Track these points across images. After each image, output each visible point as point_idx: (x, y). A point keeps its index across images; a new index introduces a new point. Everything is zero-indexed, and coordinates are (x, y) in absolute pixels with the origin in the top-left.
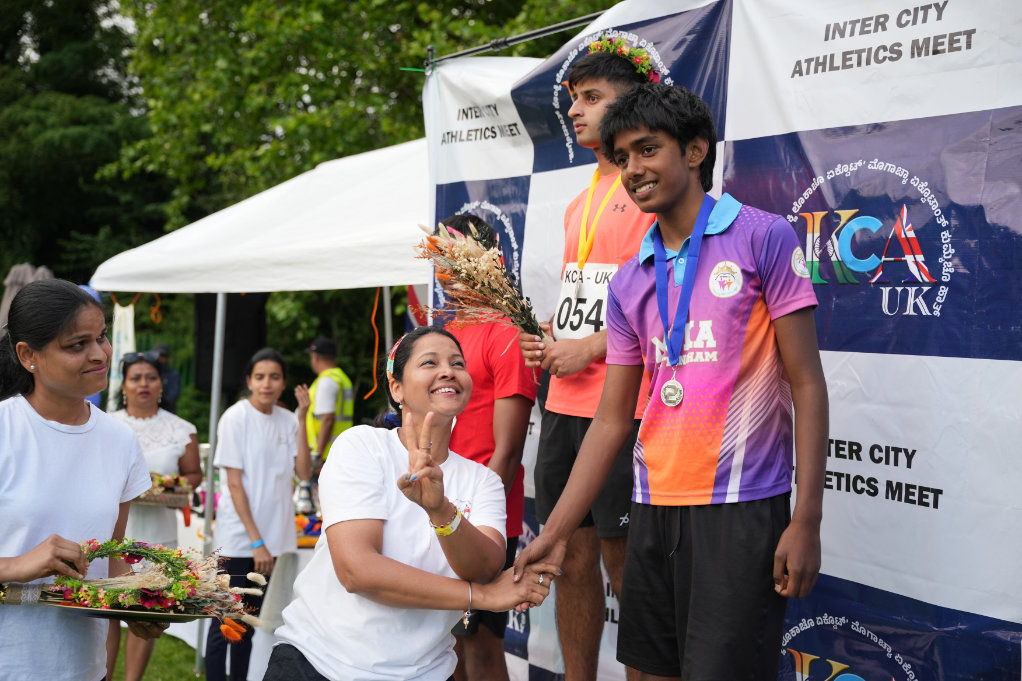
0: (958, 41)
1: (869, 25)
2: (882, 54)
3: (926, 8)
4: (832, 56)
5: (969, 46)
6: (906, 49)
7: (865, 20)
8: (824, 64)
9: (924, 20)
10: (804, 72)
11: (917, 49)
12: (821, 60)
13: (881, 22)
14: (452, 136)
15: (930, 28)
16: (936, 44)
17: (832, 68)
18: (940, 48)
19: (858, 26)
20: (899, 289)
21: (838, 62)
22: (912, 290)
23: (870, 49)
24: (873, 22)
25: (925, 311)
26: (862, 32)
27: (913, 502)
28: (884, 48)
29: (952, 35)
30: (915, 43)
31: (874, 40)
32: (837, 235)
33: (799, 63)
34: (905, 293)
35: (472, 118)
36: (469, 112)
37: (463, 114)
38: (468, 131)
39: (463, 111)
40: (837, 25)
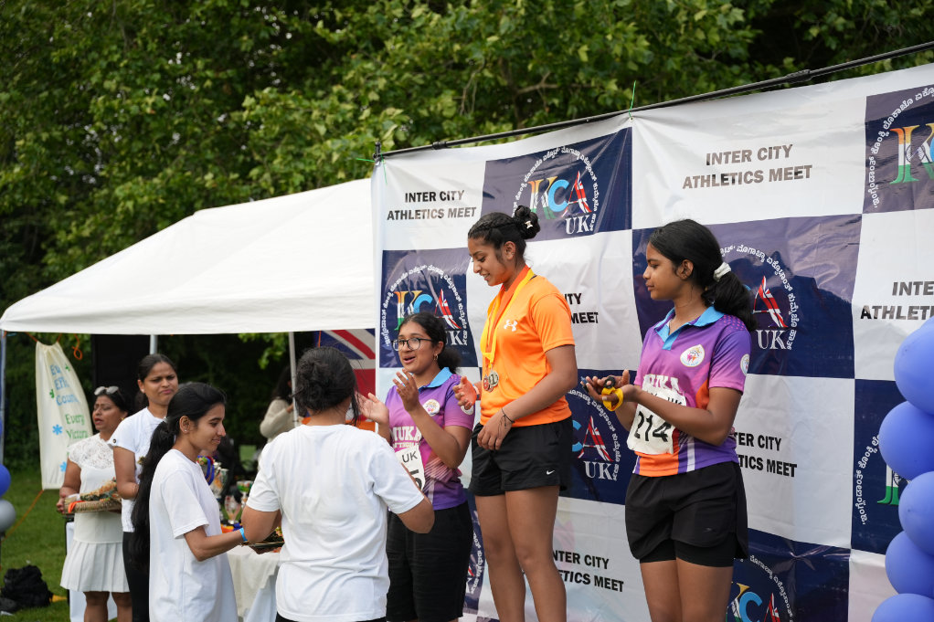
0: (801, 172)
1: (738, 157)
2: (749, 178)
3: (777, 149)
4: (714, 176)
5: (808, 177)
6: (766, 175)
7: (734, 153)
8: (708, 180)
9: (777, 157)
10: (693, 185)
11: (774, 175)
12: (706, 178)
13: (747, 155)
14: (402, 215)
15: (781, 163)
16: (786, 174)
17: (714, 185)
18: (789, 176)
19: (730, 157)
20: (767, 332)
21: (718, 180)
22: (775, 332)
23: (741, 174)
24: (741, 155)
25: (783, 347)
26: (734, 161)
27: (780, 473)
28: (751, 174)
29: (797, 168)
30: (772, 172)
31: (742, 167)
33: (688, 179)
34: (771, 334)
35: (419, 200)
36: (417, 196)
37: (411, 197)
38: (417, 211)
39: (411, 194)
40: (715, 155)
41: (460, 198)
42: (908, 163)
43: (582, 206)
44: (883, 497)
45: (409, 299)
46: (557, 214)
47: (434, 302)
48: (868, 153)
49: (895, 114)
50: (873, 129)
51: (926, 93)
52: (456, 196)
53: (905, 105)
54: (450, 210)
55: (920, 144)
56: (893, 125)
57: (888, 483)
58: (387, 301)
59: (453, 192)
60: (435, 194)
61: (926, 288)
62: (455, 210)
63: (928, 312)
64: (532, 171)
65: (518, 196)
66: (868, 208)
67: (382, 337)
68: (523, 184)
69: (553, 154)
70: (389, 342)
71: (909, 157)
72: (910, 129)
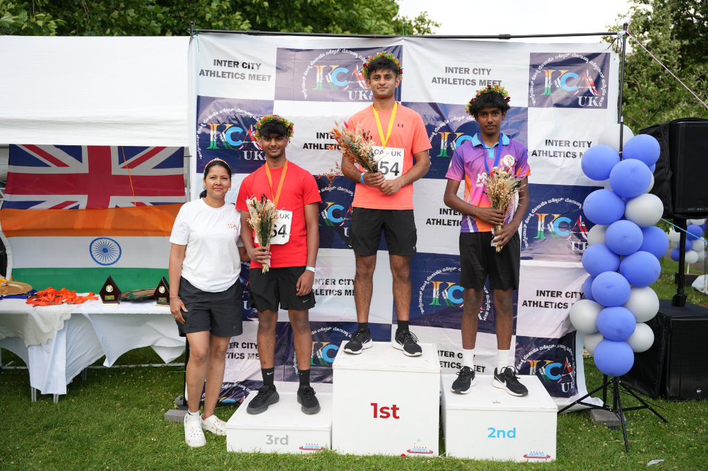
1: (462, 71)
2: (468, 82)
3: (483, 70)
4: (449, 79)
6: (478, 82)
7: (460, 68)
8: (446, 81)
9: (483, 74)
10: (437, 82)
11: (483, 83)
12: (444, 79)
13: (467, 71)
14: (211, 73)
15: (486, 77)
17: (449, 83)
19: (458, 70)
21: (451, 81)
23: (464, 79)
24: (464, 70)
26: (460, 73)
28: (469, 80)
29: (494, 81)
30: (481, 81)
31: (465, 76)
32: (455, 141)
33: (434, 78)
35: (225, 65)
36: (223, 63)
37: (219, 62)
38: (223, 72)
40: (449, 68)
41: (258, 68)
42: (550, 87)
43: (361, 85)
44: (536, 235)
45: (221, 128)
46: (341, 88)
47: (244, 133)
48: (530, 80)
49: (545, 63)
51: (560, 56)
52: (255, 66)
53: (550, 60)
54: (250, 75)
55: (556, 78)
57: (539, 229)
58: (201, 129)
59: (253, 64)
60: (238, 63)
61: (560, 143)
62: (254, 75)
63: (562, 154)
64: (317, 59)
65: (306, 74)
66: (531, 105)
67: (198, 153)
68: (309, 67)
69: (334, 52)
70: (201, 156)
71: (550, 84)
72: (551, 71)
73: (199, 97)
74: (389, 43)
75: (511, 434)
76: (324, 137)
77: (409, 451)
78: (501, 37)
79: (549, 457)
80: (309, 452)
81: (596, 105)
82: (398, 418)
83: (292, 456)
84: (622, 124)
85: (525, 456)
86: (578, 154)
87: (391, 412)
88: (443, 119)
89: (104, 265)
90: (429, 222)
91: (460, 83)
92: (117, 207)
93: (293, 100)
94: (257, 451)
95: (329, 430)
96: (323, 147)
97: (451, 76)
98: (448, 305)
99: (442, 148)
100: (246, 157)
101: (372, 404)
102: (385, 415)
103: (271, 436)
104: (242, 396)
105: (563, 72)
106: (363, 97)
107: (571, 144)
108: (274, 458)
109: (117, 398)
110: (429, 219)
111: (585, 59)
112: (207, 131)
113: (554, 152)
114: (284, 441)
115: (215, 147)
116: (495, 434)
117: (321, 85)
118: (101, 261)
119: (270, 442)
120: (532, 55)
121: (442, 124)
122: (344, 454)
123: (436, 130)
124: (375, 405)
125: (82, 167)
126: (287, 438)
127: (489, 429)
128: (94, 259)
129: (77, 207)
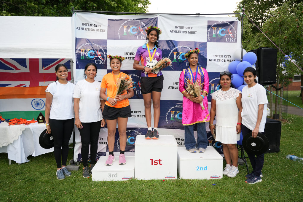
0: (195, 33)
2: (184, 32)
3: (190, 27)
6: (188, 32)
7: (181, 27)
8: (175, 31)
9: (190, 29)
10: (172, 32)
11: (189, 32)
13: (183, 27)
14: (81, 29)
15: (190, 30)
18: (192, 33)
21: (177, 32)
31: (183, 30)
32: (179, 55)
33: (171, 30)
35: (87, 25)
37: (84, 24)
38: (86, 28)
39: (84, 23)
40: (177, 26)
43: (142, 33)
44: (211, 92)
45: (85, 51)
46: (134, 34)
47: (95, 53)
48: (208, 31)
49: (213, 25)
50: (209, 27)
51: (219, 22)
52: (99, 26)
53: (215, 23)
55: (217, 31)
56: (212, 27)
57: (212, 90)
58: (77, 51)
60: (92, 25)
61: (219, 56)
62: (99, 30)
63: (220, 60)
64: (124, 23)
65: (120, 29)
66: (208, 41)
67: (76, 61)
68: (121, 26)
69: (131, 20)
70: (78, 62)
71: (215, 33)
72: (215, 28)
73: (76, 38)
74: (153, 17)
75: (205, 169)
76: (127, 54)
77: (166, 177)
78: (196, 14)
79: (220, 177)
80: (126, 180)
81: (233, 41)
82: (161, 164)
83: (119, 182)
84: (242, 48)
85: (211, 177)
86: (226, 60)
87: (158, 162)
88: (175, 47)
89: (37, 109)
90: (169, 88)
91: (181, 33)
92: (42, 86)
93: (115, 39)
94: (105, 181)
95: (134, 170)
96: (127, 58)
97: (177, 30)
98: (177, 120)
99: (174, 58)
100: (96, 63)
101: (151, 159)
102: (156, 164)
103: (110, 174)
104: (97, 159)
105: (220, 28)
106: (143, 38)
107: (223, 56)
108: (112, 183)
109: (45, 162)
110: (169, 87)
111: (228, 23)
112: (80, 52)
113: (217, 60)
114: (116, 176)
115: (83, 59)
116: (199, 169)
117: (126, 33)
118: (36, 108)
119: (110, 176)
120: (208, 21)
121: (174, 49)
122: (140, 180)
123: (172, 51)
124: (152, 160)
125: (27, 70)
126: (117, 175)
127: (197, 167)
128: (33, 107)
129: (26, 86)
